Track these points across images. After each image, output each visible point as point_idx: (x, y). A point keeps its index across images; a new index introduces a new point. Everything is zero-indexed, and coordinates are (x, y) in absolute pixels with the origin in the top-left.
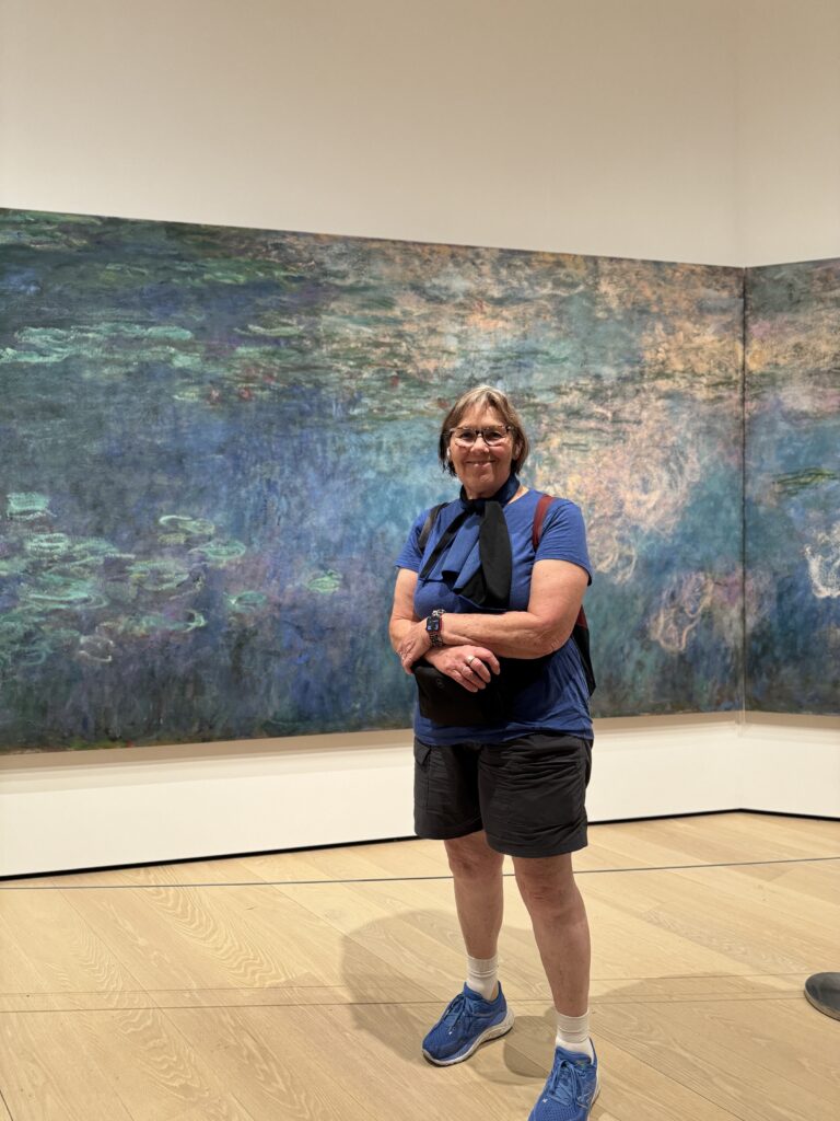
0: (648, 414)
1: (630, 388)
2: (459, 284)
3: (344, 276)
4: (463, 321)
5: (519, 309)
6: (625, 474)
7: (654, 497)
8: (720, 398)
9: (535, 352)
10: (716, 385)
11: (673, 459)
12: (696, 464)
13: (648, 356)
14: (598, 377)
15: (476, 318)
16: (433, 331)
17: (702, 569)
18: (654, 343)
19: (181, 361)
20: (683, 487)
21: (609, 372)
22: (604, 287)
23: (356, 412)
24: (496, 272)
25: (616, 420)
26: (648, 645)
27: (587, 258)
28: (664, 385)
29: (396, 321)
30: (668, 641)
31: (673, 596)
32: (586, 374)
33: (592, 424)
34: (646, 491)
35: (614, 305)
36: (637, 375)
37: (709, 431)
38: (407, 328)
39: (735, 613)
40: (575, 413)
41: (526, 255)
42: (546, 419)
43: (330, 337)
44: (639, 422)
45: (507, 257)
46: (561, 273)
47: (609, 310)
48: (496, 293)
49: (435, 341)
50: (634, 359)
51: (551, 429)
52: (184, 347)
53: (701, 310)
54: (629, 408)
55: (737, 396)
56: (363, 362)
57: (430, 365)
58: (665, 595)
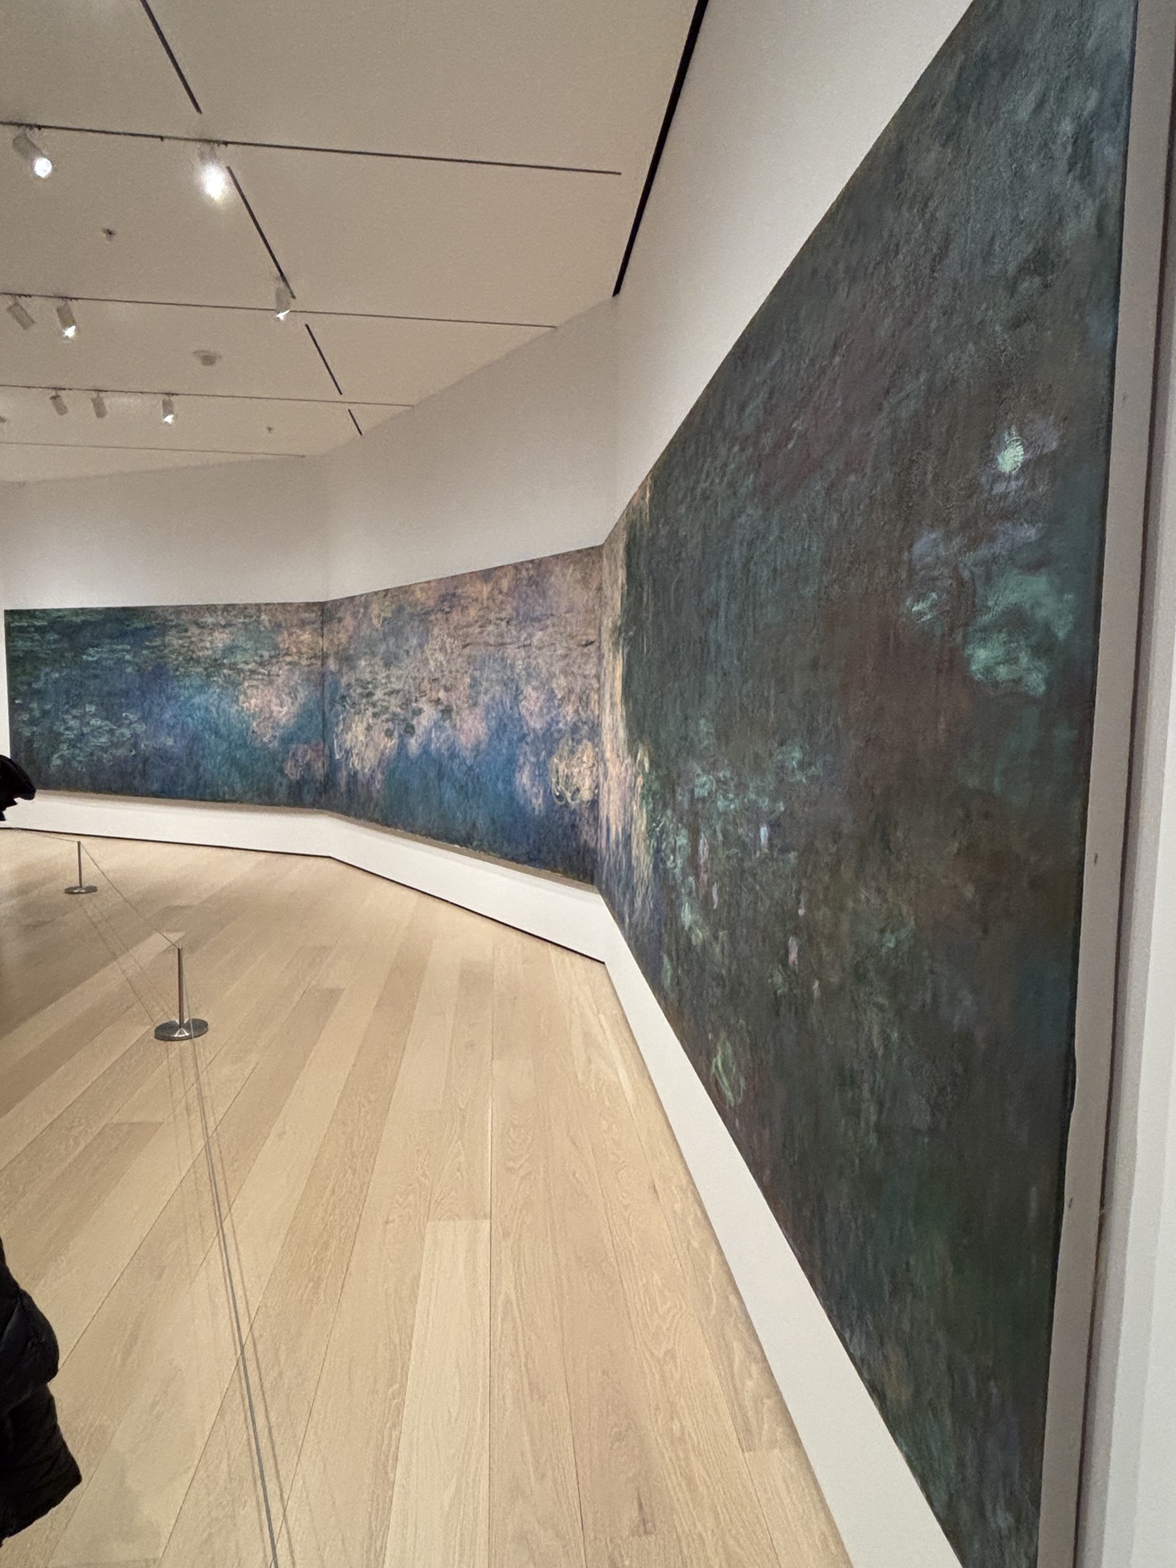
0: (281, 672)
1: (274, 661)
2: (210, 620)
3: (172, 621)
4: (211, 634)
5: (231, 629)
6: (274, 699)
7: (285, 709)
8: (312, 664)
9: (237, 647)
10: (310, 658)
11: (293, 693)
12: (302, 694)
13: (281, 646)
14: (262, 656)
15: (216, 634)
16: (202, 640)
17: (305, 743)
18: (284, 640)
19: (128, 657)
20: (297, 704)
21: (266, 654)
22: (263, 617)
23: (178, 673)
24: (223, 613)
25: (269, 675)
26: (284, 775)
27: (256, 605)
28: (288, 659)
29: (190, 637)
30: (292, 774)
31: (294, 754)
32: (256, 654)
33: (260, 677)
34: (281, 706)
35: (267, 624)
36: (278, 654)
37: (308, 680)
38: (193, 639)
39: (320, 764)
40: (252, 672)
41: (233, 606)
42: (242, 675)
43: (170, 645)
44: (278, 675)
45: (227, 608)
46: (246, 612)
47: (265, 627)
48: (223, 623)
49: (202, 644)
50: (276, 647)
51: (244, 679)
52: (128, 651)
53: (303, 624)
54: (275, 669)
55: (319, 663)
56: (180, 654)
57: (201, 654)
58: (290, 754)
